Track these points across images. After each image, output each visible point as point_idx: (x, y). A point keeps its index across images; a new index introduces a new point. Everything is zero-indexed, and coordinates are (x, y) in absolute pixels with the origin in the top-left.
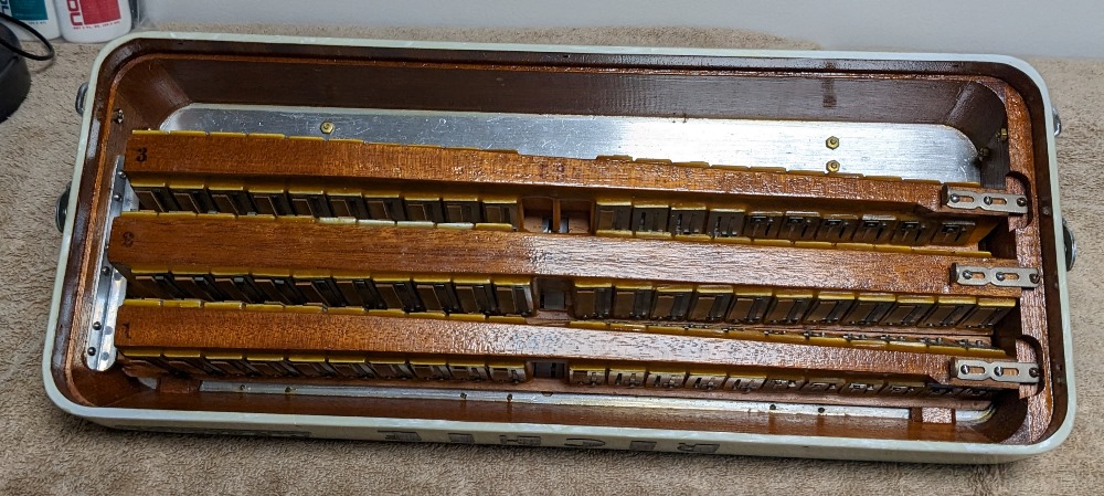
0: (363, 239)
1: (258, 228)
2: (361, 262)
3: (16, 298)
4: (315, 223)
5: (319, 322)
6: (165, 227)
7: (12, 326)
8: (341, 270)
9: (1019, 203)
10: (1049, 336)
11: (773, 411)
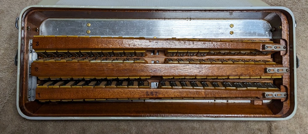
0: (103, 67)
1: (73, 65)
2: (103, 74)
3: (4, 71)
4: (89, 63)
5: (93, 91)
6: (47, 65)
7: (4, 81)
8: (98, 76)
9: (284, 48)
10: (290, 86)
11: (215, 102)
